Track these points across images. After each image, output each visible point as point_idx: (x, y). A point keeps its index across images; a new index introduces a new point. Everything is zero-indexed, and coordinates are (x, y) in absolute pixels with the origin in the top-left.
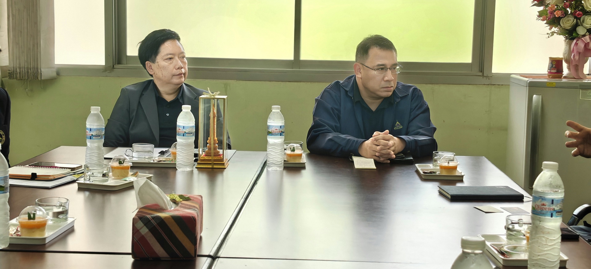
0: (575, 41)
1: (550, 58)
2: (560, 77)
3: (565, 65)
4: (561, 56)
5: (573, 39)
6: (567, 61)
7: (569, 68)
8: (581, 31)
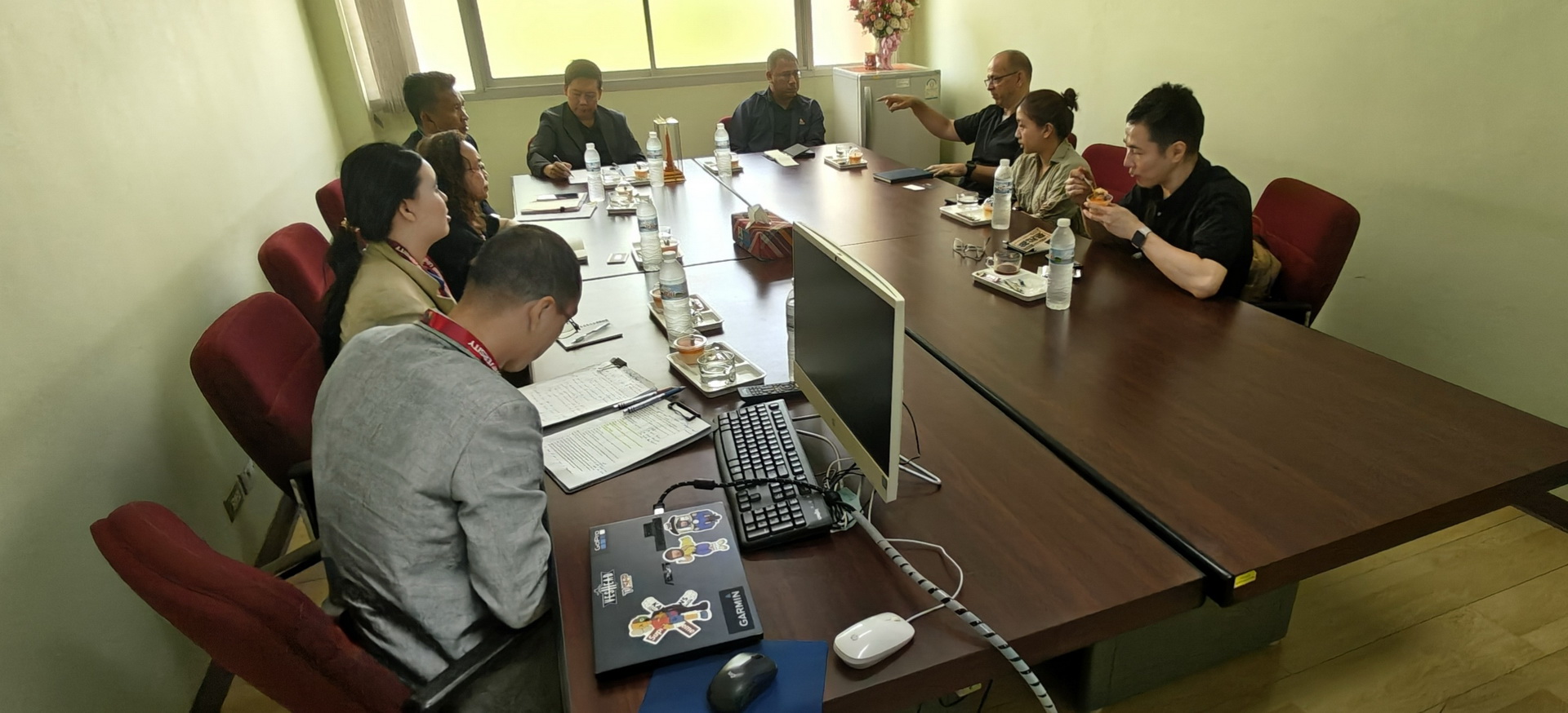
0: (884, 39)
1: (866, 53)
2: (875, 69)
3: (877, 59)
4: (873, 51)
5: (883, 37)
6: (878, 55)
7: (880, 61)
8: (889, 31)
